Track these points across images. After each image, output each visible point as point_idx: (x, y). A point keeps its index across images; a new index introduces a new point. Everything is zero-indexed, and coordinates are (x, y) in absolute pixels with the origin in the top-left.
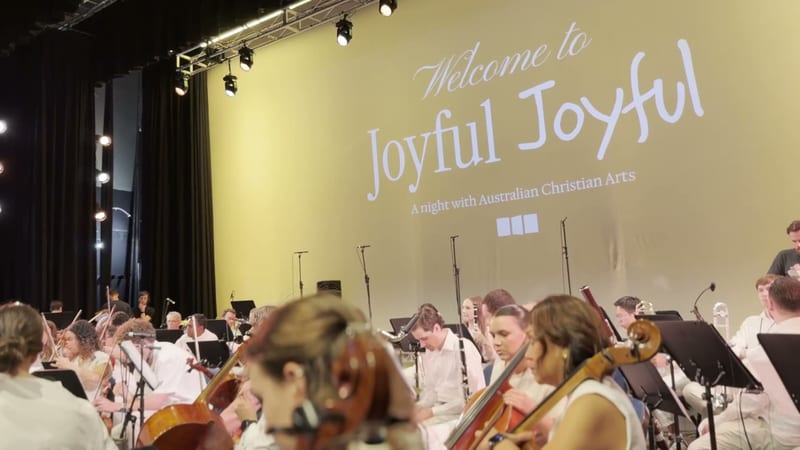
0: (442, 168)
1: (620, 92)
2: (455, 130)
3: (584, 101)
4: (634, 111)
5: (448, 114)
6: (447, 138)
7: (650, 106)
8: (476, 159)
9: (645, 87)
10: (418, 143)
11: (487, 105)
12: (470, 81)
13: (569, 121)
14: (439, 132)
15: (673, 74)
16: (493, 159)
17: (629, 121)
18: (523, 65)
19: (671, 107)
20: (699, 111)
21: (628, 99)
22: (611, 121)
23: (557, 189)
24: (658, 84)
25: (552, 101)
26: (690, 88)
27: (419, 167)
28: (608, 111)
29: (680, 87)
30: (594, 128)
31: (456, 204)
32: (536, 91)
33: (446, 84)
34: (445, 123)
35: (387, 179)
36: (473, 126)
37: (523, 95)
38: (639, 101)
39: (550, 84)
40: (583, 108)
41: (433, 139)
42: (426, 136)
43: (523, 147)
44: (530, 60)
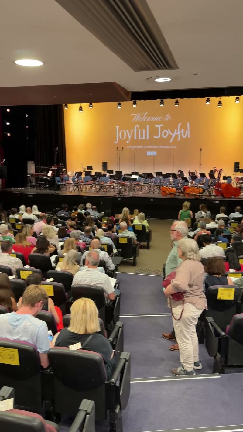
0: (135, 138)
1: (176, 130)
2: (140, 130)
3: (169, 130)
4: (178, 135)
5: (138, 126)
6: (137, 132)
7: (181, 134)
8: (144, 138)
9: (180, 130)
10: (130, 132)
11: (148, 126)
12: (145, 119)
13: (165, 134)
14: (135, 130)
15: (186, 129)
16: (148, 138)
17: (177, 136)
18: (157, 120)
19: (184, 135)
20: (189, 137)
21: (177, 132)
22: (174, 135)
23: (161, 147)
24: (183, 130)
25: (162, 129)
26: (188, 132)
27: (130, 137)
28: (173, 133)
29: (186, 131)
30: (170, 136)
31: (138, 147)
32: (159, 126)
33: (138, 119)
34: (137, 128)
35: (120, 139)
36: (144, 130)
37: (156, 126)
38: (179, 133)
39: (162, 125)
40: (168, 132)
41: (134, 131)
42: (132, 130)
43: (155, 137)
44: (159, 119)
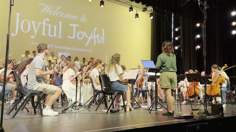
0: (44, 34)
1: (92, 34)
2: (50, 26)
3: (85, 32)
4: (93, 39)
5: (48, 20)
6: (47, 27)
7: (96, 38)
8: (55, 35)
9: (96, 35)
10: (36, 25)
11: (60, 23)
12: (57, 14)
13: (81, 35)
14: (44, 24)
15: (101, 35)
16: (60, 37)
17: (92, 40)
18: (72, 18)
19: (100, 40)
20: (104, 43)
21: (93, 36)
22: (90, 39)
23: (75, 49)
24: (98, 35)
25: (78, 29)
27: (36, 31)
28: (89, 36)
29: (102, 37)
30: (85, 39)
32: (74, 26)
33: (49, 12)
34: (46, 22)
35: (22, 31)
36: (55, 27)
37: (71, 25)
38: (95, 37)
39: (77, 25)
40: (84, 34)
41: (42, 25)
42: (40, 23)
43: (69, 37)
44: (73, 18)
